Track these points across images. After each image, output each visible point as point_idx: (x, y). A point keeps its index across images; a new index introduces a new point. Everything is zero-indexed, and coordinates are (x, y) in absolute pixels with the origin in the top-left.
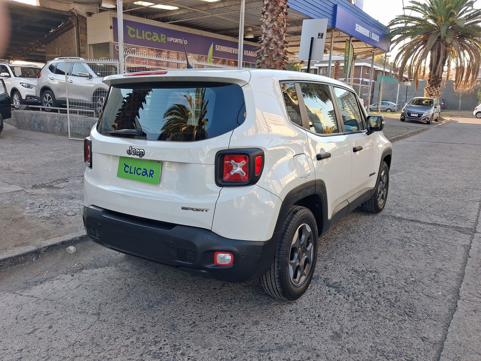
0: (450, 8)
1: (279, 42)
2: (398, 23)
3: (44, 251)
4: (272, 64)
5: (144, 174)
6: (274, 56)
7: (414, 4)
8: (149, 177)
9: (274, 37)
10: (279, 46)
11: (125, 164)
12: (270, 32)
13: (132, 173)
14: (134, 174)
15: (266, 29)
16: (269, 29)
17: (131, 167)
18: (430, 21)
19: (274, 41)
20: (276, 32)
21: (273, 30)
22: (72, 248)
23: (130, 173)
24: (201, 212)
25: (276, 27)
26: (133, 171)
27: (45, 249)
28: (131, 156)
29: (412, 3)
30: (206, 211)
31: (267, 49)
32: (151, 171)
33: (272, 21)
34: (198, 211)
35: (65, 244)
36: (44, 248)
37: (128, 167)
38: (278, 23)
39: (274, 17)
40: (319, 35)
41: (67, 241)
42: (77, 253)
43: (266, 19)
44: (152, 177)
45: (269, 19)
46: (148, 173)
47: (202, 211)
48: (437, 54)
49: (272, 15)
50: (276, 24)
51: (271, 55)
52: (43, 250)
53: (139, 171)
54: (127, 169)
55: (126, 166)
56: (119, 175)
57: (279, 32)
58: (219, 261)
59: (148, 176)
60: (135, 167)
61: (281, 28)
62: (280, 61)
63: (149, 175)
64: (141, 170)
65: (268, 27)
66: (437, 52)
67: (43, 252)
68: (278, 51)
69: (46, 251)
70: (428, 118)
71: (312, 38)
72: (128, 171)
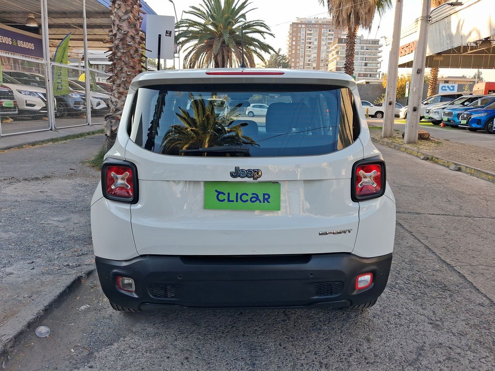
0: (228, 18)
1: (136, 37)
2: (183, 26)
3: (11, 347)
4: (130, 61)
5: (254, 199)
6: (132, 52)
7: (194, 9)
8: (264, 202)
9: (130, 30)
10: (136, 42)
11: (216, 191)
12: (125, 25)
13: (233, 201)
14: (237, 201)
15: (119, 20)
16: (124, 21)
17: (229, 194)
18: (211, 27)
19: (131, 36)
20: (132, 26)
21: (129, 22)
22: (43, 330)
23: (229, 201)
24: (343, 234)
25: (132, 19)
26: (233, 197)
27: (11, 343)
28: (239, 179)
29: (193, 8)
30: (349, 232)
31: (123, 44)
32: (264, 195)
33: (126, 13)
34: (340, 234)
35: (32, 325)
36: (10, 341)
37: (224, 194)
38: (134, 15)
39: (129, 8)
40: (167, 32)
41: (33, 320)
42: (52, 333)
43: (118, 9)
44: (268, 202)
45: (123, 9)
46: (261, 198)
47: (345, 232)
48: (221, 59)
49: (125, 5)
50: (132, 17)
51: (129, 51)
52: (9, 346)
53: (244, 198)
54: (221, 197)
55: (219, 193)
56: (206, 206)
57: (136, 26)
58: (361, 285)
59: (260, 202)
60: (237, 194)
61: (136, 21)
62: (139, 59)
63: (262, 201)
64: (247, 195)
65: (122, 18)
66: (221, 56)
67: (11, 349)
68: (136, 47)
69: (14, 347)
70: (224, 118)
71: (160, 35)
72: (224, 200)
